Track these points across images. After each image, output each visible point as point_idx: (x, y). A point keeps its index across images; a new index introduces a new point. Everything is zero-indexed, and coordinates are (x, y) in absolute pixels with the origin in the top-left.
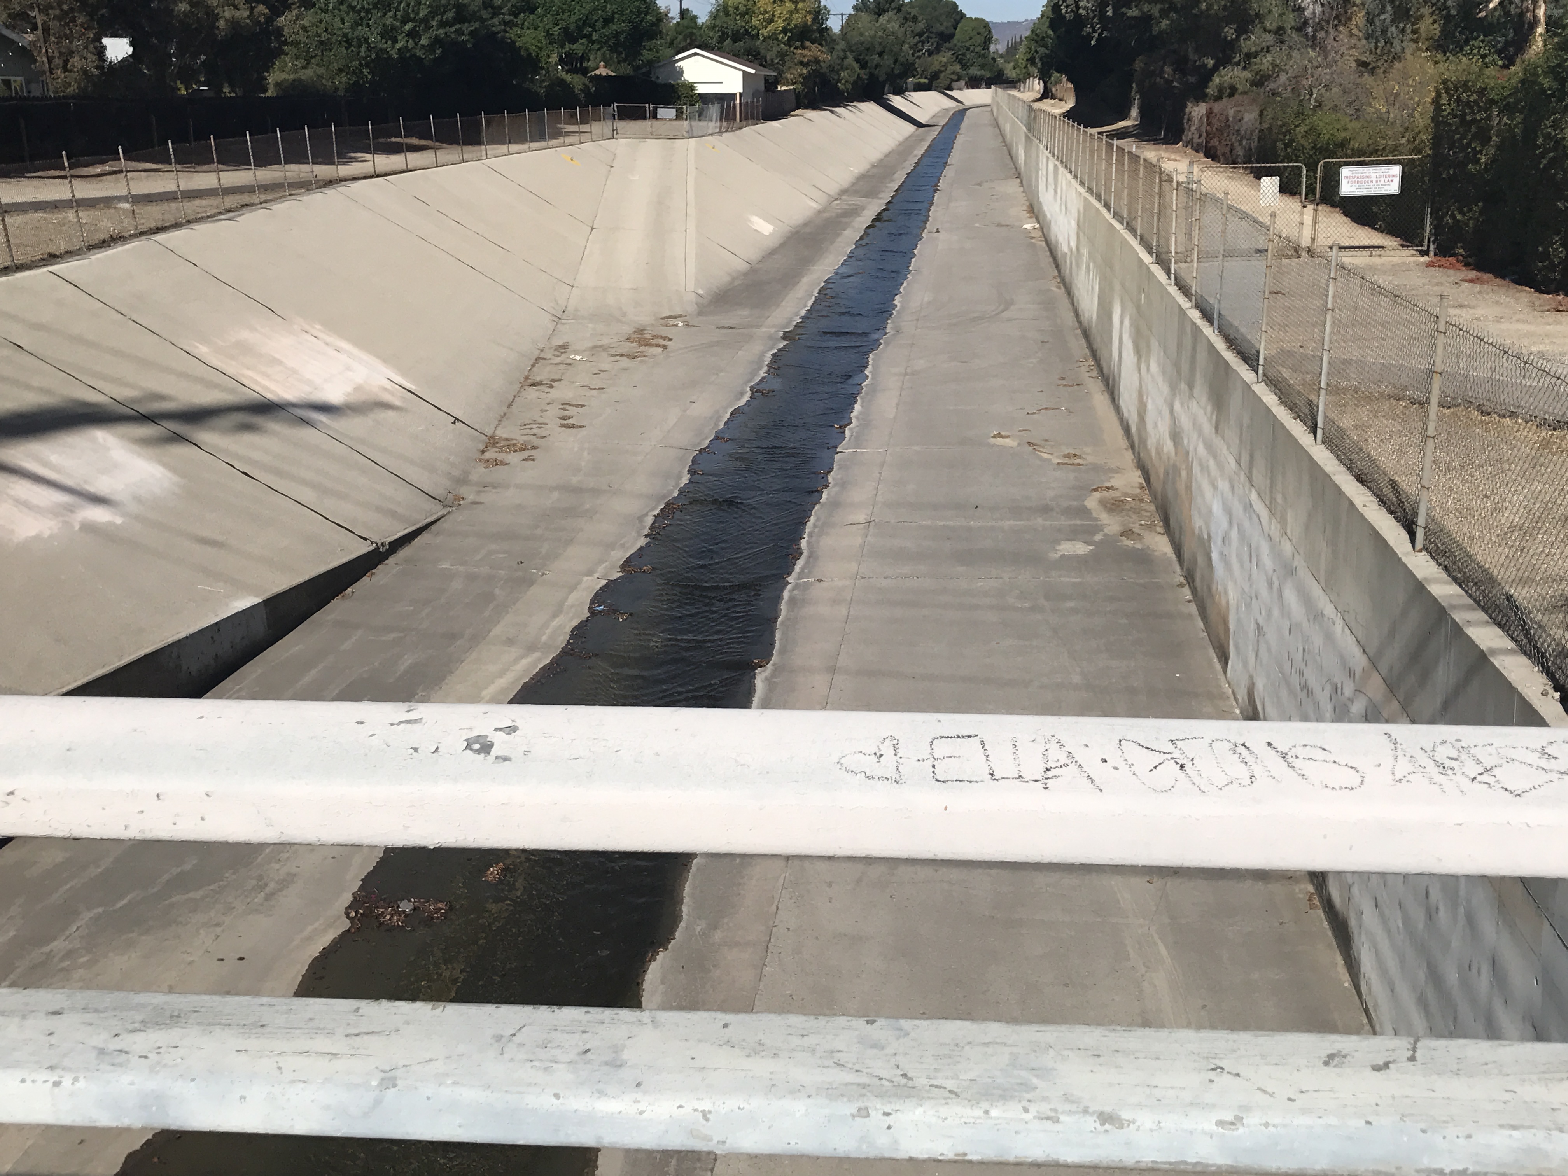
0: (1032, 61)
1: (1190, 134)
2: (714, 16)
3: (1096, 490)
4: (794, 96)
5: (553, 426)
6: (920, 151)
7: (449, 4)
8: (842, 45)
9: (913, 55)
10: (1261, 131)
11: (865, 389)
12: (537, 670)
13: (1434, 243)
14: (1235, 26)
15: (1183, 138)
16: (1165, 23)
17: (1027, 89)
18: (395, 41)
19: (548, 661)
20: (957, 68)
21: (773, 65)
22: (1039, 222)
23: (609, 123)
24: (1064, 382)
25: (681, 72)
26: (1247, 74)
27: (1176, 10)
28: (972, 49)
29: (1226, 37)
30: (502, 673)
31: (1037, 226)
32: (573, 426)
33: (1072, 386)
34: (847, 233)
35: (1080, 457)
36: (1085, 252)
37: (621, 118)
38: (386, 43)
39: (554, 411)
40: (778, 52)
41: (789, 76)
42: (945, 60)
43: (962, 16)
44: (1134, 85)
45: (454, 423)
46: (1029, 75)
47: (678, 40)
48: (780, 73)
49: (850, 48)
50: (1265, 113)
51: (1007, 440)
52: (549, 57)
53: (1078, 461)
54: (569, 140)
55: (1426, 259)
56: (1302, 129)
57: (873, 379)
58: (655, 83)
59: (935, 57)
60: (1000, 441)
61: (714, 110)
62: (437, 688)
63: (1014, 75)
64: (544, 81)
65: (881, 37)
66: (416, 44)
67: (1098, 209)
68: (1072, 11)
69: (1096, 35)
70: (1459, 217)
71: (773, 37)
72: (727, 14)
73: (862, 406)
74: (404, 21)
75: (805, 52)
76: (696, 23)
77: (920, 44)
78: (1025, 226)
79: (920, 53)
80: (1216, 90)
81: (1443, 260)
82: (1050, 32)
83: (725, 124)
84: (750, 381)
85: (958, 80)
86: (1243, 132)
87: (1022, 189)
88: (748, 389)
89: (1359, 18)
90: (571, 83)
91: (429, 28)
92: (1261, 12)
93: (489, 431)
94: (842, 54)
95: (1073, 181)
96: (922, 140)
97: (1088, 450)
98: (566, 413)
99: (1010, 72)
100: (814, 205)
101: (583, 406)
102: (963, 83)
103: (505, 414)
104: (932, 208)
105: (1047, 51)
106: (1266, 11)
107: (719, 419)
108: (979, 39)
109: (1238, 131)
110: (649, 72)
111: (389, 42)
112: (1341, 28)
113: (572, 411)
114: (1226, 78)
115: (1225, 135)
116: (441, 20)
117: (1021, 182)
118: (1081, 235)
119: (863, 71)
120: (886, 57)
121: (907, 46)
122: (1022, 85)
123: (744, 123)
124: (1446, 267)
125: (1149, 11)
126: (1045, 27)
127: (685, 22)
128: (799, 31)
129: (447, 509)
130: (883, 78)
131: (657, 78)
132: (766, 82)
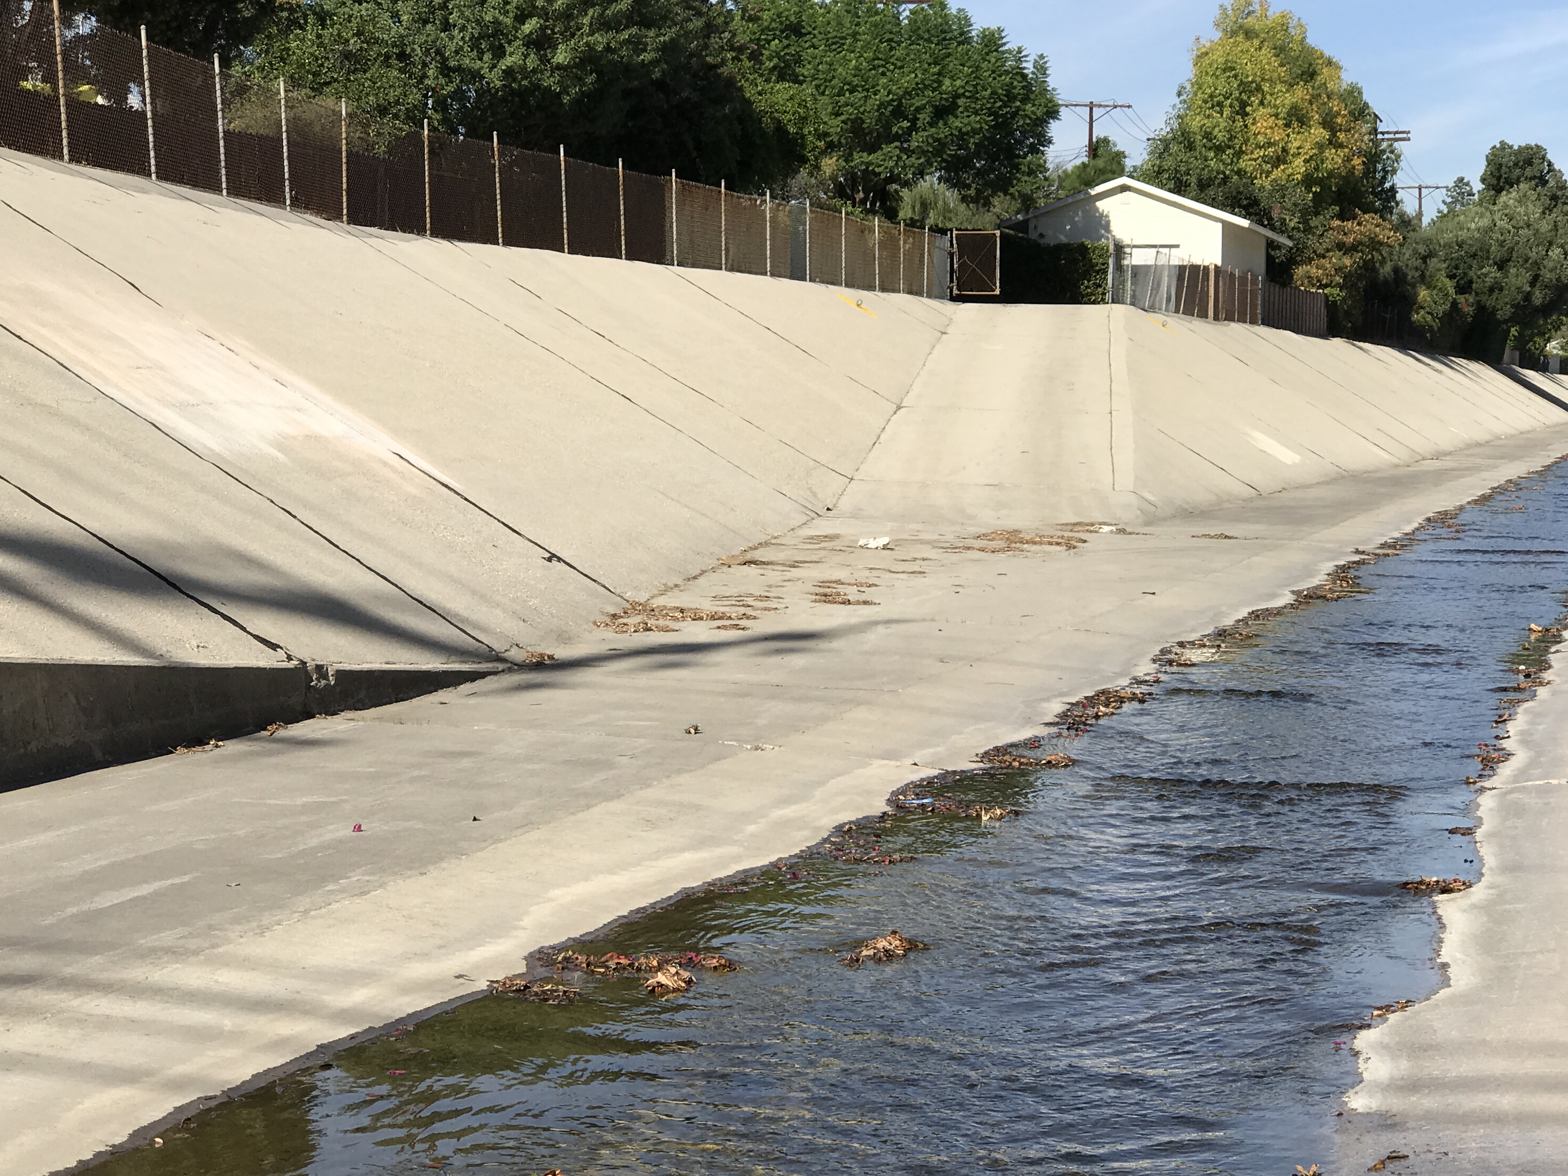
4: (1324, 312)
5: (797, 601)
21: (1283, 229)
32: (847, 602)
39: (800, 588)
41: (1313, 271)
45: (550, 561)
58: (1038, 245)
65: (1502, 232)
75: (1350, 226)
98: (830, 590)
100: (1384, 455)
101: (872, 586)
103: (677, 586)
110: (1025, 224)
113: (845, 589)
119: (1462, 299)
123: (1221, 316)
127: (1100, 163)
128: (1336, 185)
129: (509, 665)
130: (1504, 312)
131: (1042, 236)
132: (1270, 260)
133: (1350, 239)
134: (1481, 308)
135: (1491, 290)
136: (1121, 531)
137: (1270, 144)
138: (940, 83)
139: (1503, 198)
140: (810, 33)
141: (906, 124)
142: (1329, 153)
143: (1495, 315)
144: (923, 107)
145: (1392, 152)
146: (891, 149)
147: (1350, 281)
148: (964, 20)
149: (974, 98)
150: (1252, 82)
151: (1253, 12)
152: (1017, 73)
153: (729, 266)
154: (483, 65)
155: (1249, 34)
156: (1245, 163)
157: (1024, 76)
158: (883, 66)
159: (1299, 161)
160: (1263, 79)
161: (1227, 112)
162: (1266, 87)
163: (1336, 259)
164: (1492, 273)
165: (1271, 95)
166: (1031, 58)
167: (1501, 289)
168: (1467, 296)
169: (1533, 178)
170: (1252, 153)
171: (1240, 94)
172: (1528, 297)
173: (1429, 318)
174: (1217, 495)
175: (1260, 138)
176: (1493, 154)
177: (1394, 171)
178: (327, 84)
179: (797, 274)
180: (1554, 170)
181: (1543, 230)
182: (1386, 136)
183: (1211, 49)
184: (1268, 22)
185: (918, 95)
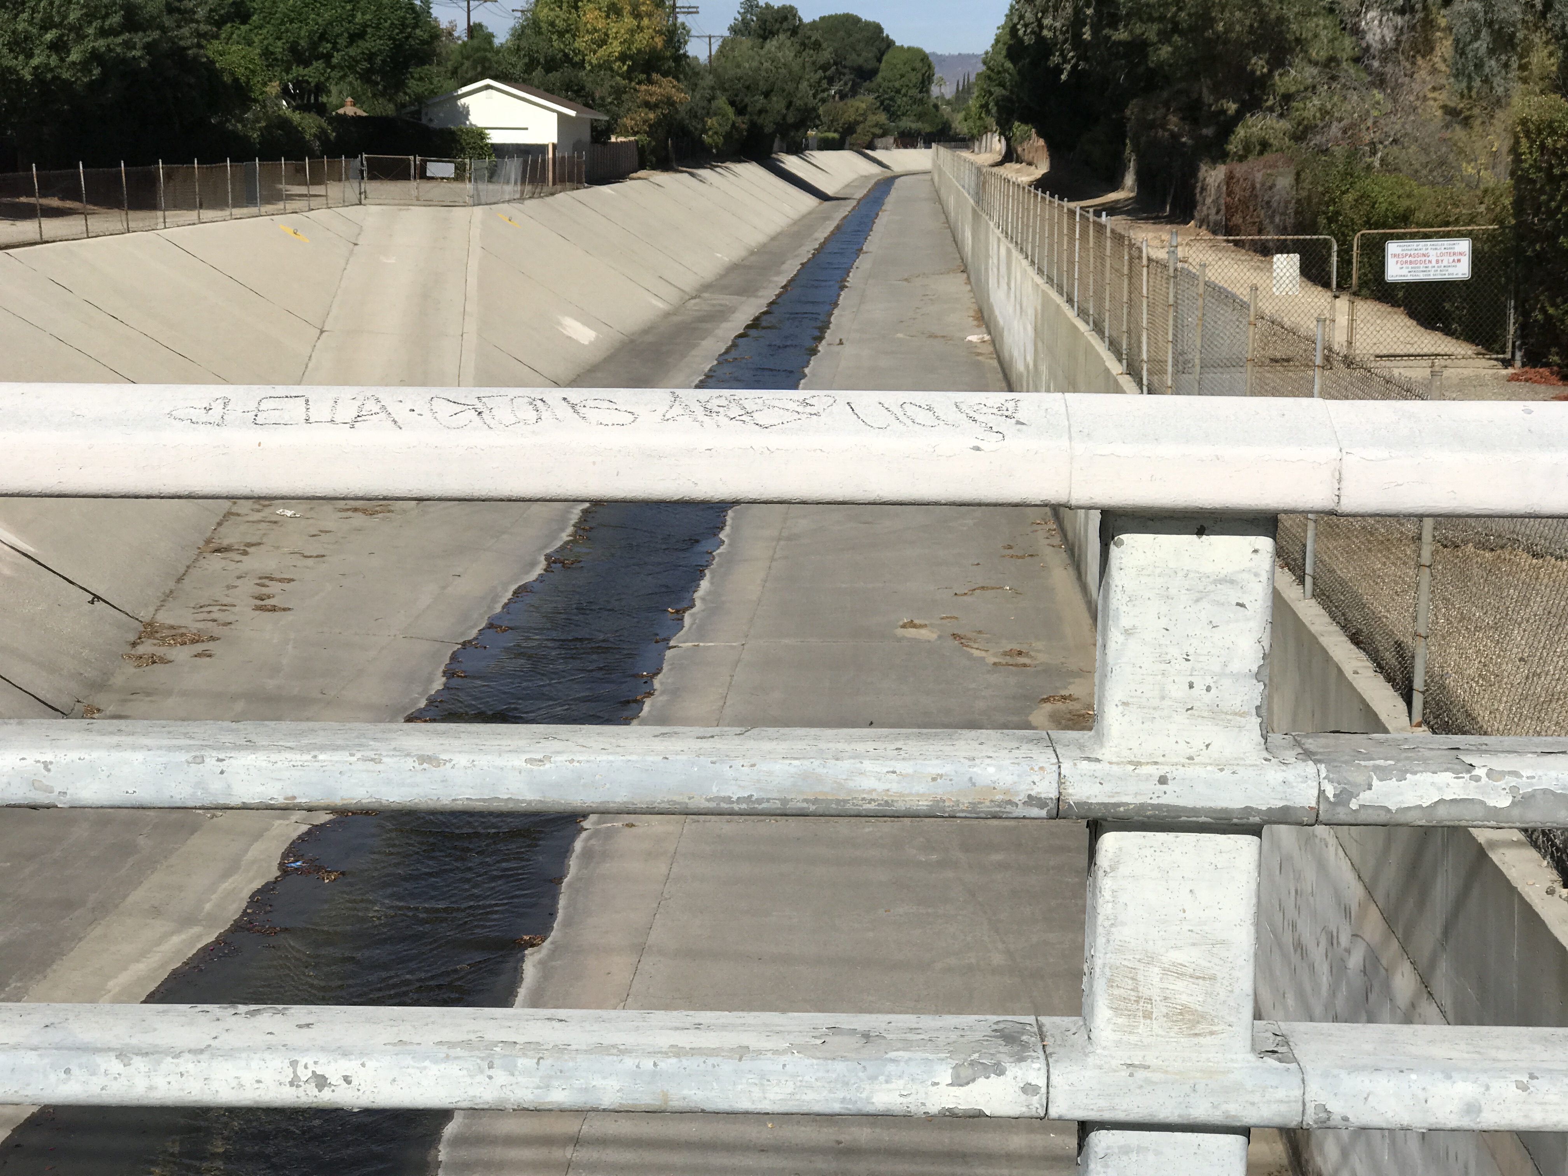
0: (985, 107)
1: (1205, 208)
2: (519, 34)
3: (1046, 700)
4: (636, 153)
5: (244, 609)
6: (822, 234)
7: (115, 4)
8: (709, 80)
9: (814, 96)
10: (1298, 201)
11: (717, 559)
12: (194, 951)
13: (1520, 350)
14: (1267, 55)
15: (1196, 214)
16: (1165, 51)
17: (983, 149)
18: (30, 56)
19: (213, 939)
20: (882, 117)
21: (603, 106)
22: (989, 333)
23: (356, 184)
24: (1010, 552)
25: (465, 113)
26: (1285, 125)
27: (1181, 33)
28: (903, 91)
29: (1253, 72)
30: (143, 954)
31: (987, 337)
32: (274, 609)
33: (1023, 557)
34: (706, 343)
35: (1027, 655)
36: (1044, 368)
37: (372, 177)
38: (16, 58)
39: (248, 587)
40: (611, 87)
41: (628, 122)
42: (864, 106)
43: (889, 43)
44: (1128, 141)
45: (92, 602)
46: (986, 130)
47: (464, 68)
48: (615, 118)
49: (721, 85)
50: (1303, 175)
51: (923, 631)
52: (265, 84)
53: (1021, 660)
54: (291, 205)
55: (1510, 371)
56: (1350, 197)
57: (730, 545)
58: (428, 128)
59: (850, 102)
60: (911, 632)
61: (512, 167)
62: (39, 977)
63: (966, 130)
64: (257, 120)
65: (767, 71)
66: (62, 60)
67: (1058, 306)
68: (1033, 32)
69: (1068, 67)
70: (1551, 311)
71: (605, 66)
72: (539, 32)
73: (712, 583)
74: (45, 27)
75: (653, 88)
76: (490, 43)
77: (825, 81)
78: (970, 338)
79: (825, 94)
80: (1240, 147)
81: (1531, 372)
82: (1009, 65)
83: (528, 188)
84: (546, 547)
85: (883, 135)
86: (1275, 205)
87: (969, 288)
88: (542, 558)
89: (1444, 47)
90: (300, 124)
91: (81, 37)
92: (1304, 36)
93: (145, 615)
94: (708, 93)
95: (1030, 270)
96: (827, 218)
97: (1039, 645)
98: (264, 590)
99: (960, 125)
100: (661, 305)
101: (290, 580)
102: (891, 140)
103: (171, 592)
104: (836, 312)
105: (1004, 92)
106: (1310, 35)
107: (494, 600)
108: (915, 78)
109: (1268, 203)
110: (418, 112)
111: (21, 57)
112: (1420, 61)
113: (274, 588)
114: (1254, 129)
115: (1251, 208)
116: (102, 27)
117: (968, 278)
118: (1040, 344)
119: (739, 119)
120: (775, 99)
121: (805, 83)
122: (977, 144)
123: (558, 187)
124: (1535, 382)
125: (1143, 34)
126: (1001, 58)
127: (475, 42)
128: (644, 58)
130: (769, 128)
131: (431, 121)
133: (653, 99)
134: (753, 125)
135: (760, 112)
137: (595, 30)
138: (354, 16)
139: (768, 45)
141: (329, 46)
142: (638, 36)
144: (341, 34)
146: (319, 64)
147: (654, 129)
149: (378, 27)
152: (408, 8)
156: (579, 44)
157: (414, 10)
159: (616, 43)
161: (565, 7)
163: (643, 113)
164: (760, 100)
167: (767, 111)
168: (743, 117)
169: (789, 29)
170: (584, 37)
172: (784, 117)
173: (716, 137)
175: (589, 26)
177: (686, 43)
181: (794, 69)
182: (682, 13)
185: (337, 25)
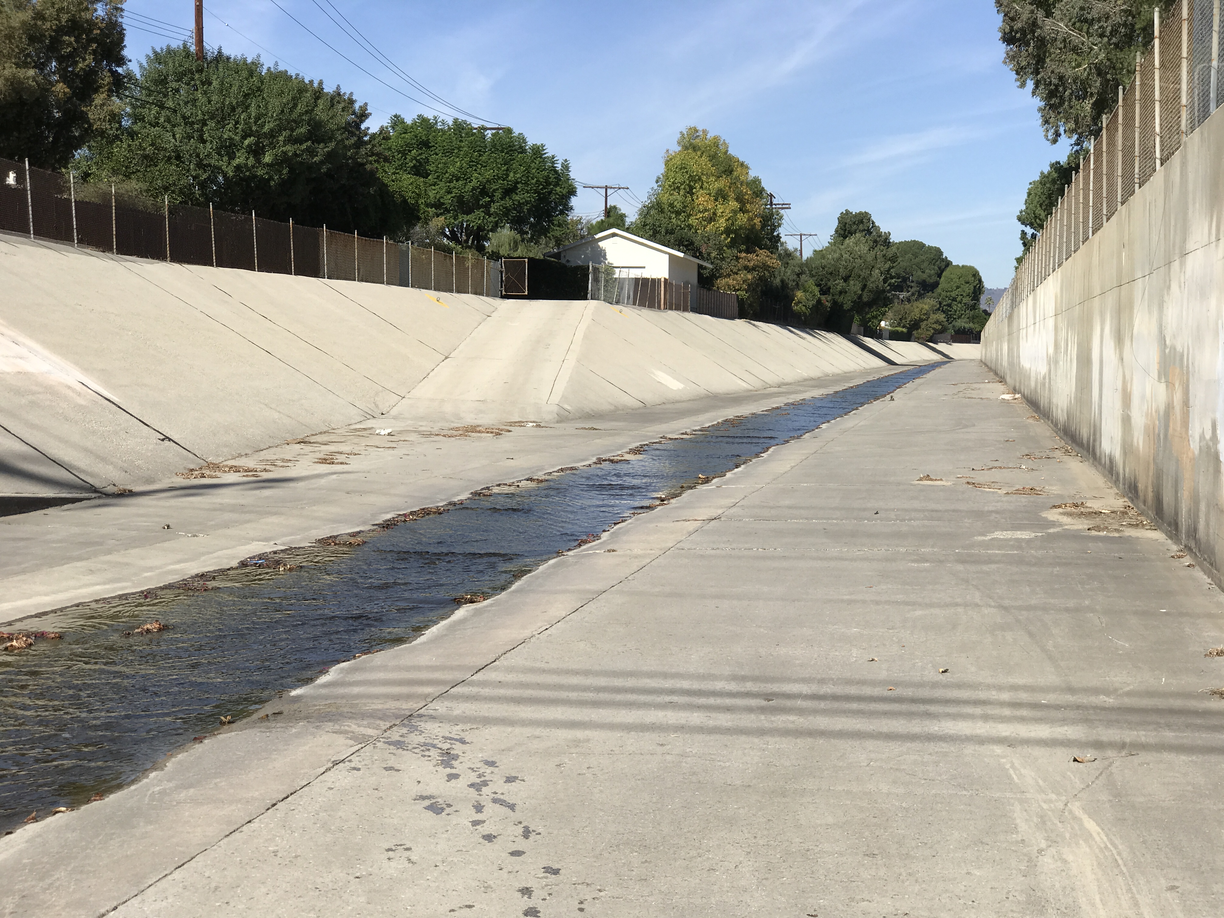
3: (1057, 507)
4: (736, 305)
5: (305, 462)
6: (887, 373)
11: (753, 461)
18: (232, 157)
20: (941, 317)
21: (708, 258)
24: (1029, 457)
28: (959, 299)
31: (1018, 396)
33: (1040, 458)
34: (777, 399)
35: (1039, 491)
36: (1062, 334)
39: (315, 456)
40: (715, 245)
42: (926, 307)
43: (948, 263)
45: (162, 439)
51: (938, 482)
53: (1036, 493)
59: (915, 304)
60: (927, 482)
65: (846, 261)
66: (257, 161)
73: (745, 469)
75: (751, 256)
78: (1003, 397)
84: (599, 454)
85: (945, 332)
88: (594, 458)
91: (274, 143)
93: (213, 460)
96: (893, 369)
97: (1052, 488)
98: (331, 457)
100: (744, 385)
101: (357, 454)
103: (246, 454)
107: (540, 470)
110: (558, 255)
111: (226, 159)
113: (340, 456)
116: (291, 136)
118: (1059, 320)
119: (824, 297)
120: (852, 282)
123: (668, 307)
128: (744, 233)
129: (100, 495)
130: (848, 305)
131: (568, 261)
132: (700, 275)
133: (751, 264)
134: (835, 303)
135: (840, 293)
136: (538, 426)
137: (706, 210)
138: (508, 176)
139: (847, 241)
140: (434, 146)
141: (488, 199)
142: (740, 215)
143: (843, 307)
144: (497, 189)
145: (778, 215)
146: (480, 213)
147: (751, 287)
148: (522, 139)
149: (526, 184)
150: (696, 175)
151: (699, 136)
152: (551, 170)
153: (360, 279)
154: (223, 164)
155: (695, 148)
156: (692, 221)
157: (556, 172)
158: (476, 166)
159: (722, 220)
160: (702, 174)
161: (682, 192)
162: (704, 178)
163: (743, 275)
164: (840, 284)
165: (707, 183)
166: (560, 162)
167: (846, 292)
168: (826, 296)
169: (864, 230)
170: (696, 215)
171: (690, 182)
172: (860, 297)
173: (804, 308)
174: (615, 406)
175: (701, 207)
176: (841, 217)
177: (779, 225)
178: (133, 173)
179: (403, 283)
180: (875, 226)
181: (868, 260)
182: (778, 206)
183: (674, 157)
184: (706, 142)
185: (494, 182)
